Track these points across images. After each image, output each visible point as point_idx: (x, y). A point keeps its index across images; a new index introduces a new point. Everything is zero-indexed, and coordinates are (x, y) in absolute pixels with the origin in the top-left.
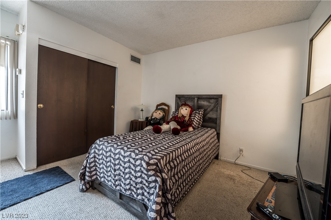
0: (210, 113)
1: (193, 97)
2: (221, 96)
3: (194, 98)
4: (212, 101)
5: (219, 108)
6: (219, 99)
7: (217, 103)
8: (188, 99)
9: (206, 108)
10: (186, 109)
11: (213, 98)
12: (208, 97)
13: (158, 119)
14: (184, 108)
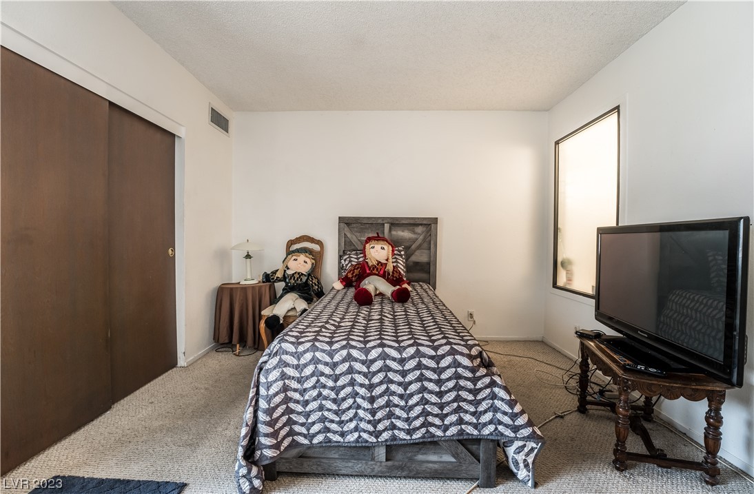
0: (416, 253)
1: (380, 221)
2: (435, 221)
3: (383, 224)
4: (419, 229)
5: (432, 242)
6: (432, 227)
7: (429, 234)
8: (368, 225)
9: (407, 244)
10: (383, 248)
11: (421, 224)
12: (412, 222)
13: (302, 274)
14: (376, 246)
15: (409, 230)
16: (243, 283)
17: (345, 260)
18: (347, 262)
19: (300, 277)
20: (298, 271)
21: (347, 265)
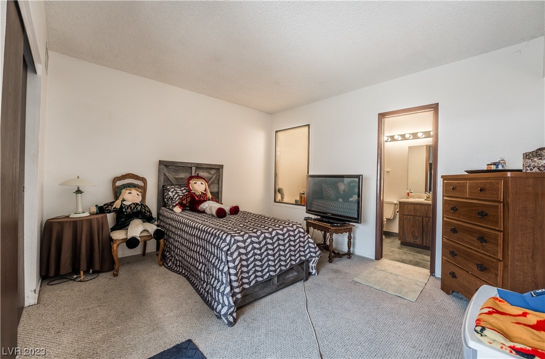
1: (189, 165)
2: (222, 167)
3: (192, 167)
4: (213, 172)
5: (220, 180)
6: (220, 170)
7: (218, 175)
10: (202, 184)
12: (209, 167)
13: (137, 204)
14: (197, 182)
15: (207, 172)
16: (73, 216)
17: (172, 192)
18: (174, 194)
19: (136, 206)
20: (134, 202)
21: (174, 196)
